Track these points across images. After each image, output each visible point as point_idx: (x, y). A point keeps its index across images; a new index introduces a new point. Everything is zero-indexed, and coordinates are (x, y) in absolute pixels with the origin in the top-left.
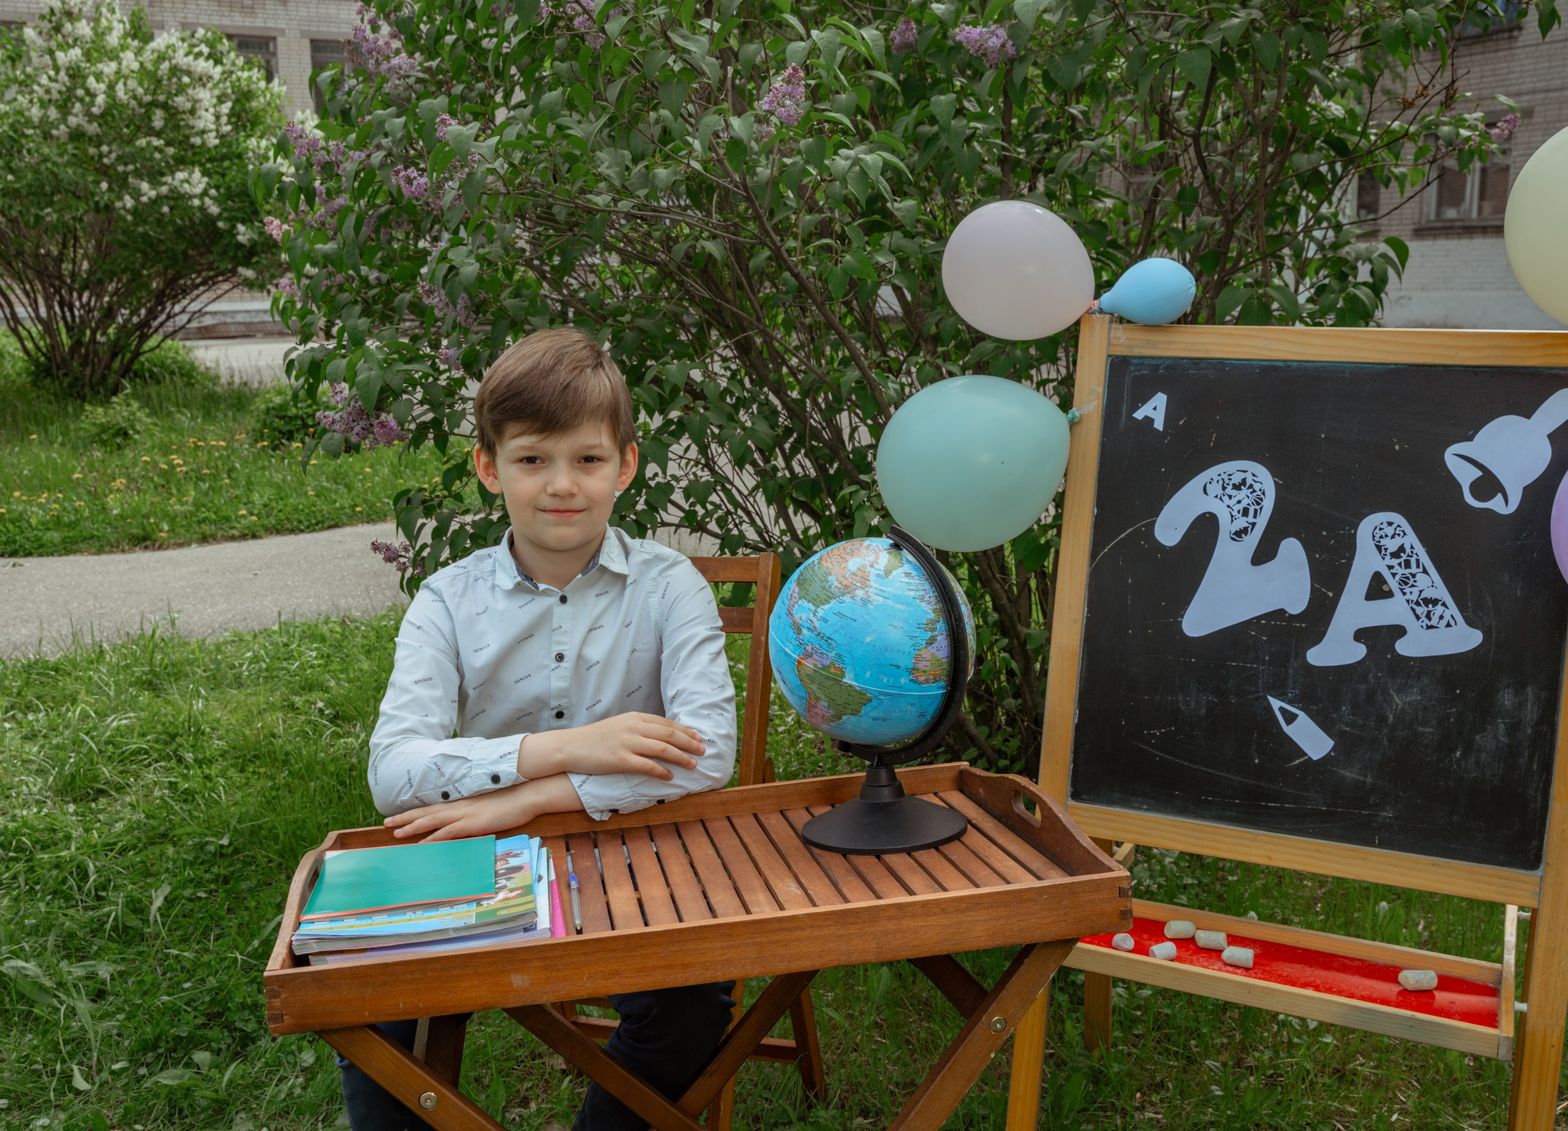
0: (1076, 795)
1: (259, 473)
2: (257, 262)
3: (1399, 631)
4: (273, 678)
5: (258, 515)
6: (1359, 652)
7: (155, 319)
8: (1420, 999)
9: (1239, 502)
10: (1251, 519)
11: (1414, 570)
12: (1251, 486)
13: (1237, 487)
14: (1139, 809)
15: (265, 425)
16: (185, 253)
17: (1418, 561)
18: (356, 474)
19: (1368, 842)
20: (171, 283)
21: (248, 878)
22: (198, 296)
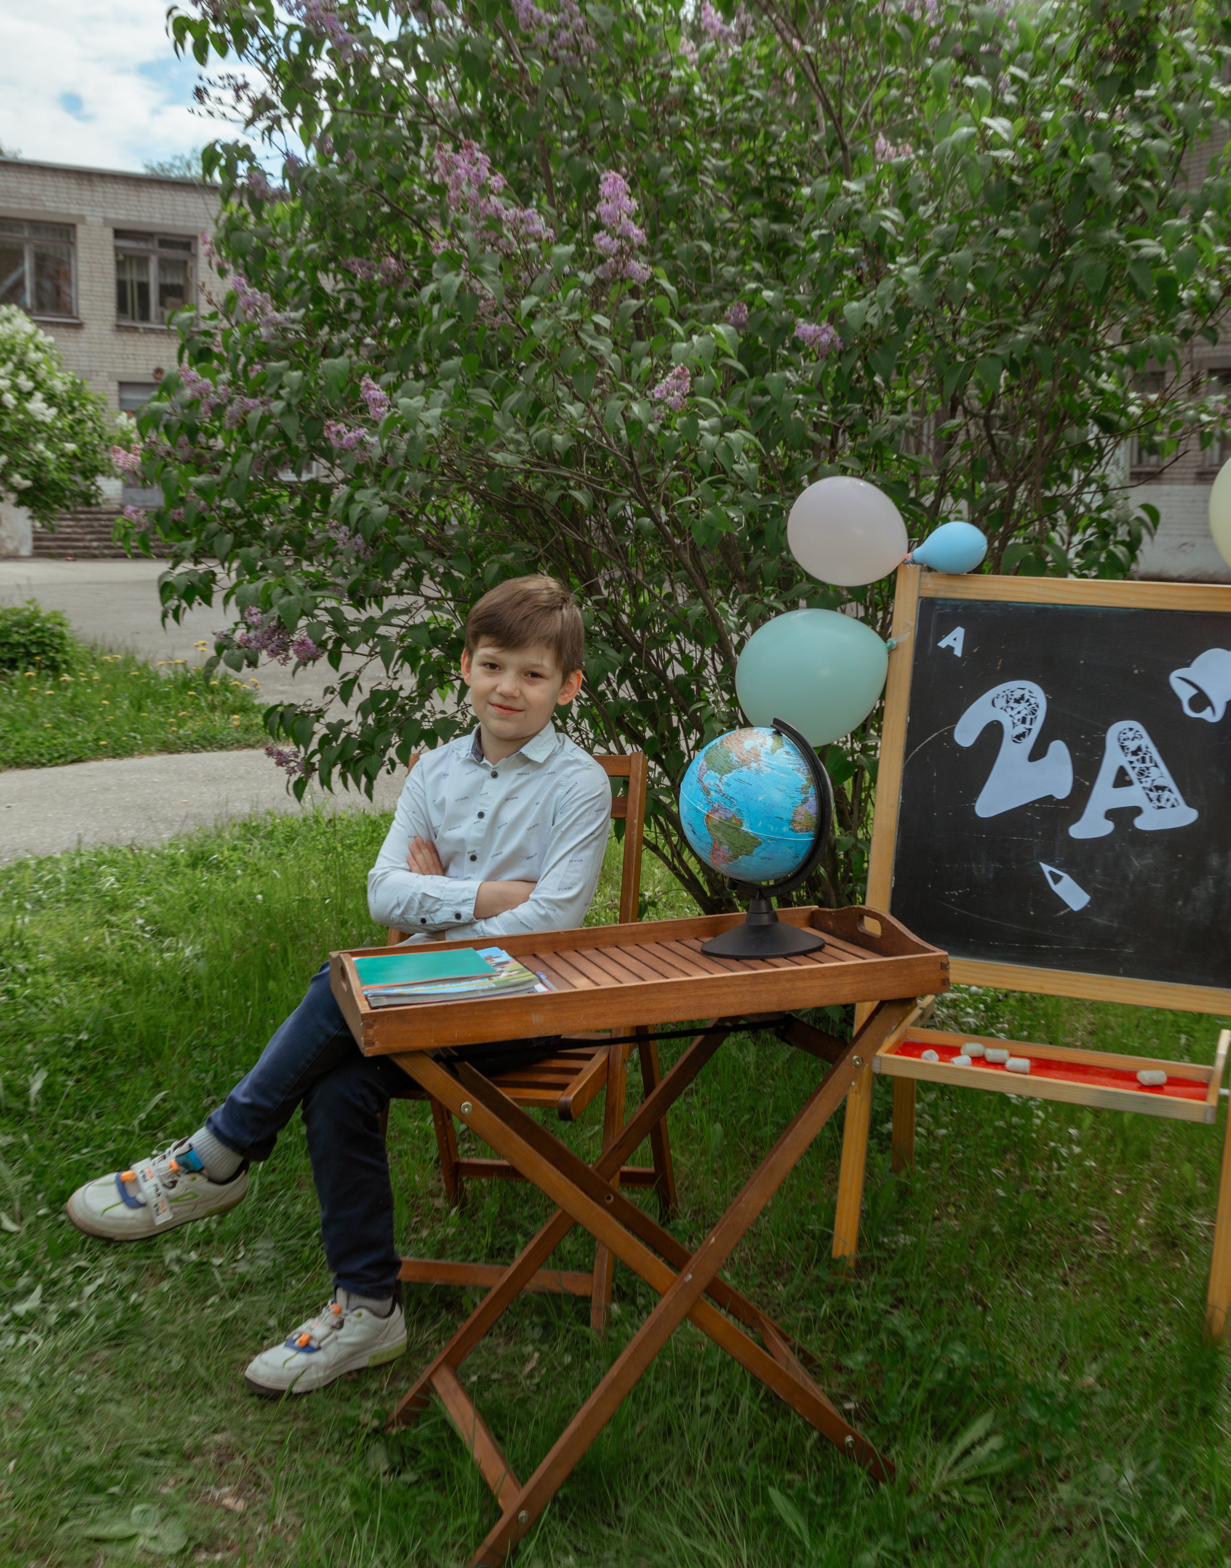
3: (1137, 811)
6: (1107, 828)
9: (1019, 713)
10: (1028, 726)
11: (1148, 764)
12: (1028, 700)
13: (1017, 701)
17: (1151, 758)
18: (95, 706)
19: (1114, 972)
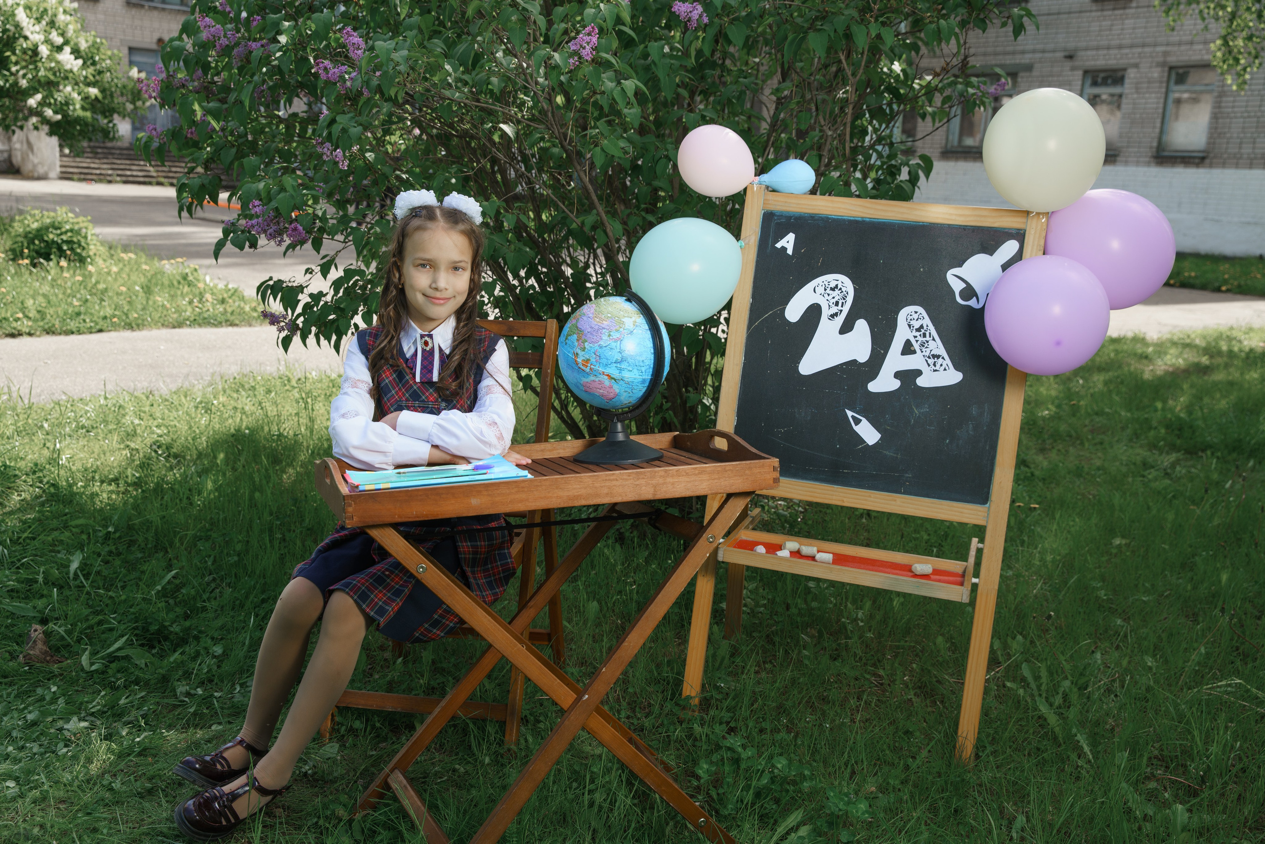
3: (919, 373)
5: (34, 319)
6: (896, 384)
10: (840, 307)
13: (833, 289)
15: (24, 246)
19: (896, 492)
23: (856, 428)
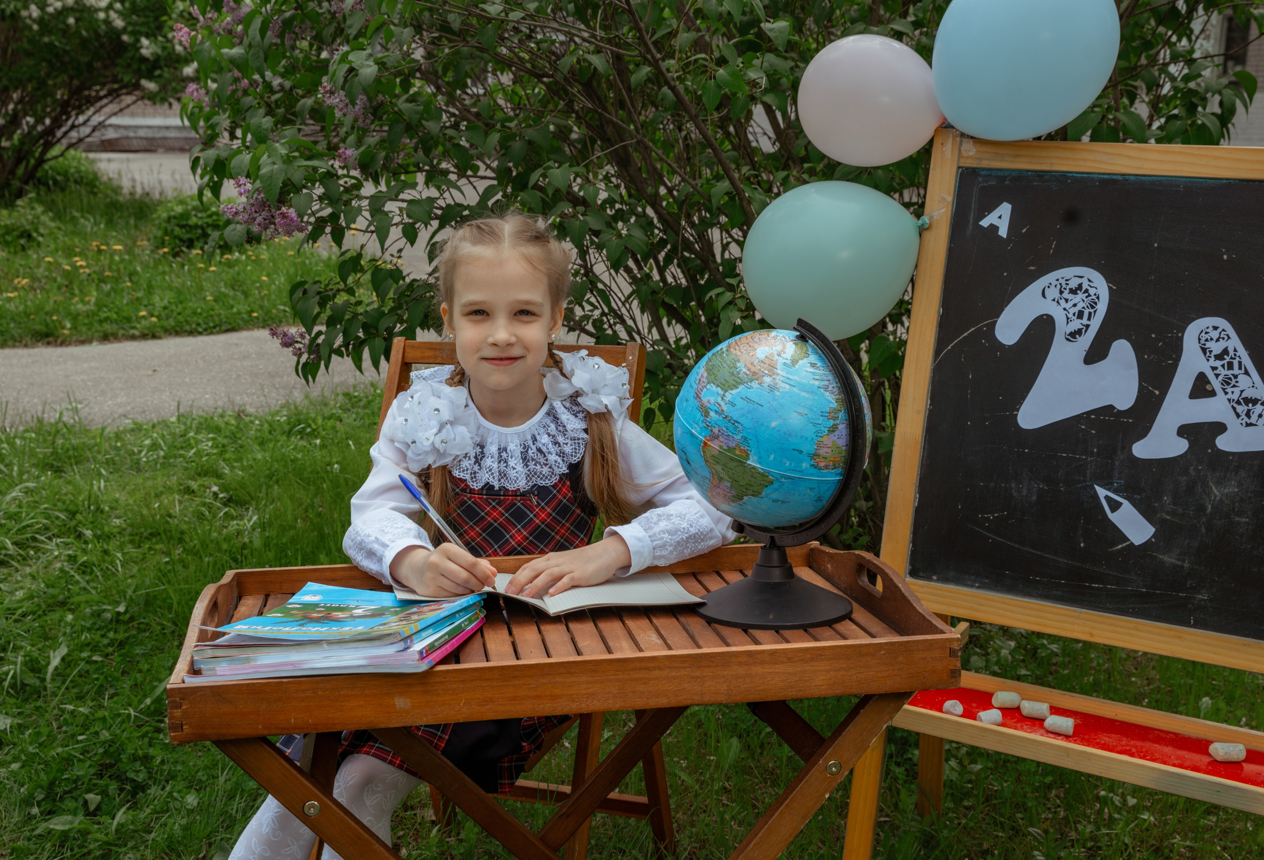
0: (914, 573)
1: (159, 278)
2: (160, 76)
3: (1220, 428)
4: (170, 465)
5: (158, 317)
6: (1181, 446)
7: (59, 127)
8: (1230, 769)
9: (1075, 305)
10: (1085, 321)
12: (1086, 291)
13: (1073, 292)
14: (972, 586)
15: (166, 233)
16: (89, 65)
17: (1240, 363)
18: (254, 282)
19: (1183, 622)
20: (76, 92)
21: (141, 643)
22: (102, 107)
23: (1113, 517)
